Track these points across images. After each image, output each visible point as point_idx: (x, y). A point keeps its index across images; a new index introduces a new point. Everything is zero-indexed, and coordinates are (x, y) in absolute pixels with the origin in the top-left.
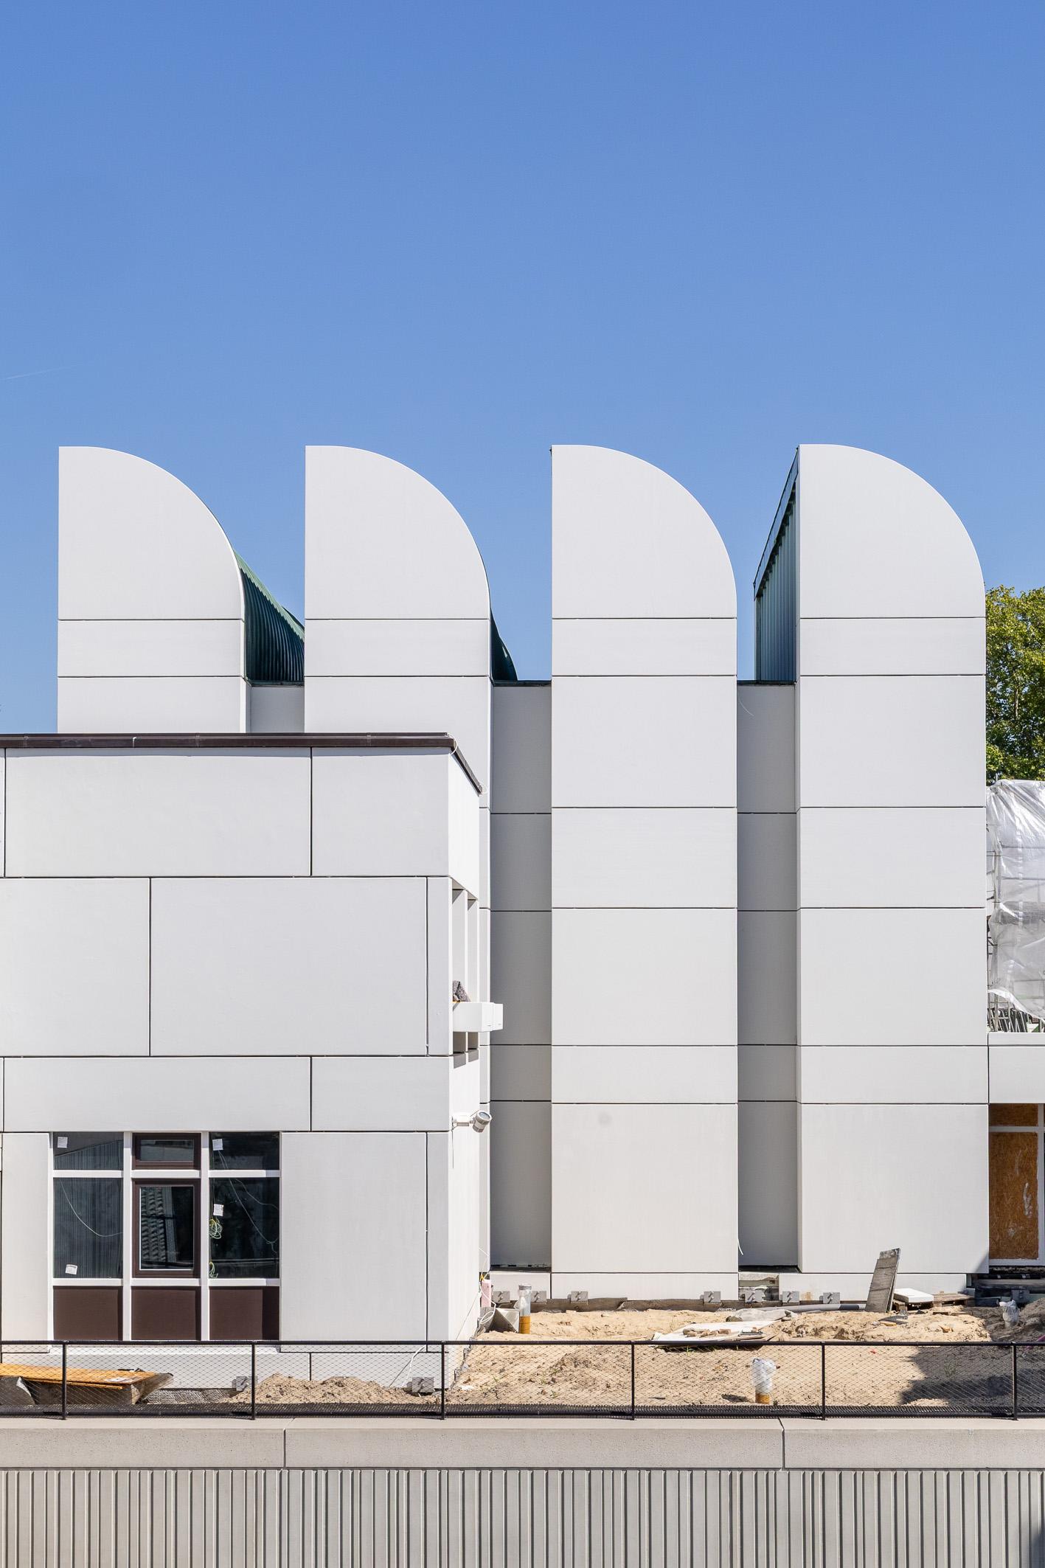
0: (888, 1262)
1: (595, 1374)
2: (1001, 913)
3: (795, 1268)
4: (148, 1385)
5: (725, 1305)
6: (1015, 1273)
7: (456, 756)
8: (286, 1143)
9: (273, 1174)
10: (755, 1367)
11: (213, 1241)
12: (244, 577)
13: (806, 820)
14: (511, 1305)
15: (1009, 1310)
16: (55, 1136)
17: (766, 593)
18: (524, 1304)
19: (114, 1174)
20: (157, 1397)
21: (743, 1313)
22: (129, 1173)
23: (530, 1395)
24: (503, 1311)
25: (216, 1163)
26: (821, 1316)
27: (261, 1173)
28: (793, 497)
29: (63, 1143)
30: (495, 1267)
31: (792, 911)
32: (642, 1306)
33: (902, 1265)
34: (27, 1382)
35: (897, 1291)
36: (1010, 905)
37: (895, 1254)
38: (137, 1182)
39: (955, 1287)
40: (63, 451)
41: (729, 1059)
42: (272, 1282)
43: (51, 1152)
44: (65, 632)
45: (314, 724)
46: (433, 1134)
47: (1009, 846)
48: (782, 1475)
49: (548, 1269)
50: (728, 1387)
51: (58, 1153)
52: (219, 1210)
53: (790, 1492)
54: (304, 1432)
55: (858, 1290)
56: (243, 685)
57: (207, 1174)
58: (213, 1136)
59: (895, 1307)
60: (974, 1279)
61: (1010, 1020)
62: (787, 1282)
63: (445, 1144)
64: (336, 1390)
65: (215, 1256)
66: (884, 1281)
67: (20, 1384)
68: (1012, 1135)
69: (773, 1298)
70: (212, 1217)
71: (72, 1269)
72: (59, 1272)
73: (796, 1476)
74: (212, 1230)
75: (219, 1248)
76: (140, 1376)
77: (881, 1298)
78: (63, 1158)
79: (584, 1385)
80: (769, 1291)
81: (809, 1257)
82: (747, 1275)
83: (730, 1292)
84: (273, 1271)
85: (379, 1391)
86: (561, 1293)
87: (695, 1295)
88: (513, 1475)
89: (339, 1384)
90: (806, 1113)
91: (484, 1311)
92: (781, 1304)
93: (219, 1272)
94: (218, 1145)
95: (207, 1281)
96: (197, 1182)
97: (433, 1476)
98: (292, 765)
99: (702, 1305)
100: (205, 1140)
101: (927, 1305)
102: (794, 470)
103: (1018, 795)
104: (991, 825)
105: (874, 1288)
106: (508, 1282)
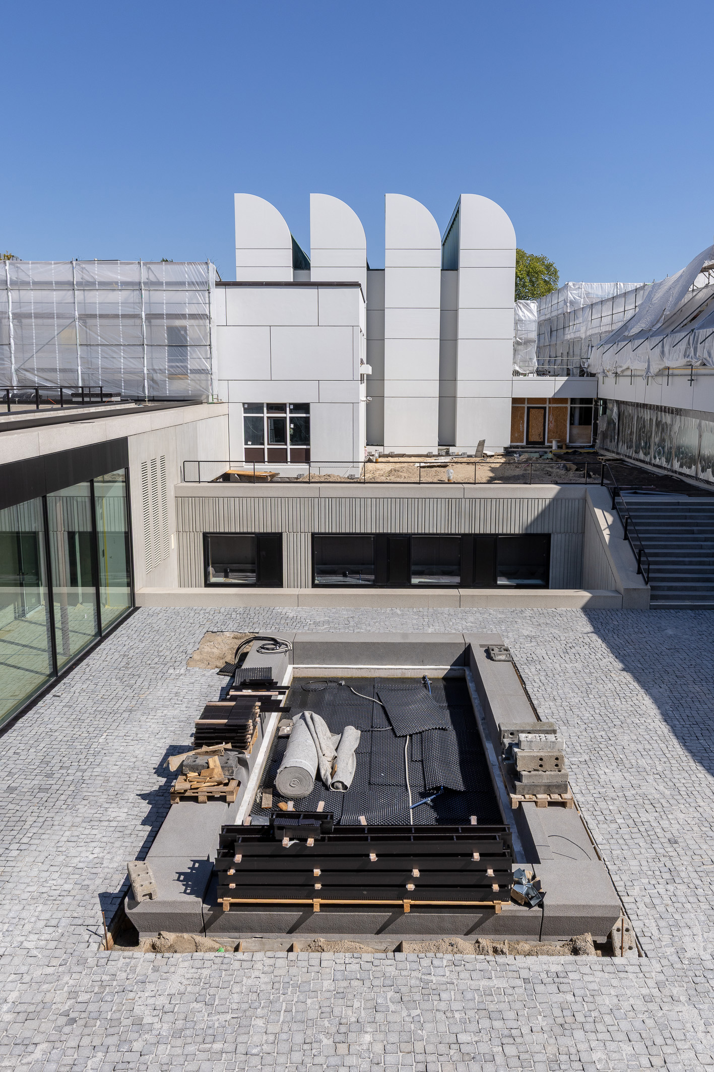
0: (482, 444)
1: (401, 474)
2: (518, 341)
3: (454, 446)
4: (273, 476)
5: (434, 456)
6: (517, 447)
7: (361, 289)
8: (312, 407)
9: (308, 415)
10: (448, 472)
11: (290, 435)
12: (292, 237)
13: (460, 312)
14: (373, 455)
15: (517, 457)
16: (244, 404)
17: (446, 244)
18: (377, 455)
19: (261, 415)
20: (275, 479)
21: (439, 458)
22: (266, 415)
23: (383, 479)
24: (371, 457)
25: (291, 412)
26: (462, 459)
27: (304, 415)
28: (458, 211)
29: (246, 406)
30: (367, 445)
31: (456, 340)
32: (410, 456)
33: (486, 445)
34: (238, 475)
35: (484, 452)
36: (520, 338)
37: (484, 441)
38: (268, 417)
39: (502, 451)
40: (236, 195)
41: (437, 384)
42: (308, 447)
43: (243, 409)
44: (238, 253)
45: (313, 279)
46: (355, 404)
47: (520, 320)
48: (463, 500)
49: (383, 446)
50: (439, 478)
51: (245, 409)
52: (292, 426)
53: (465, 505)
54: (325, 487)
55: (473, 452)
56: (292, 269)
57: (289, 415)
58: (290, 404)
59: (483, 457)
60: (506, 449)
61: (516, 373)
62: (452, 449)
63: (358, 407)
64: (328, 477)
65: (291, 440)
66: (480, 449)
67: (236, 475)
68: (518, 407)
69: (448, 454)
70: (290, 428)
71: (250, 443)
72: (246, 444)
73: (467, 501)
74: (290, 432)
75: (292, 437)
76: (271, 474)
77: (479, 454)
78: (246, 411)
79: (398, 477)
80: (447, 452)
81: (458, 443)
82: (440, 447)
83: (436, 452)
84: (309, 444)
85: (340, 478)
86: (386, 452)
87: (425, 453)
88: (385, 500)
89: (329, 476)
90: (459, 401)
91: (366, 457)
92: (450, 456)
93: (292, 444)
94: (292, 407)
95: (289, 447)
96: (286, 418)
97: (362, 500)
98: (312, 292)
99: (427, 456)
100: (288, 405)
101: (493, 456)
102: (459, 202)
103: (523, 305)
104: (516, 314)
105: (477, 451)
106: (372, 449)
